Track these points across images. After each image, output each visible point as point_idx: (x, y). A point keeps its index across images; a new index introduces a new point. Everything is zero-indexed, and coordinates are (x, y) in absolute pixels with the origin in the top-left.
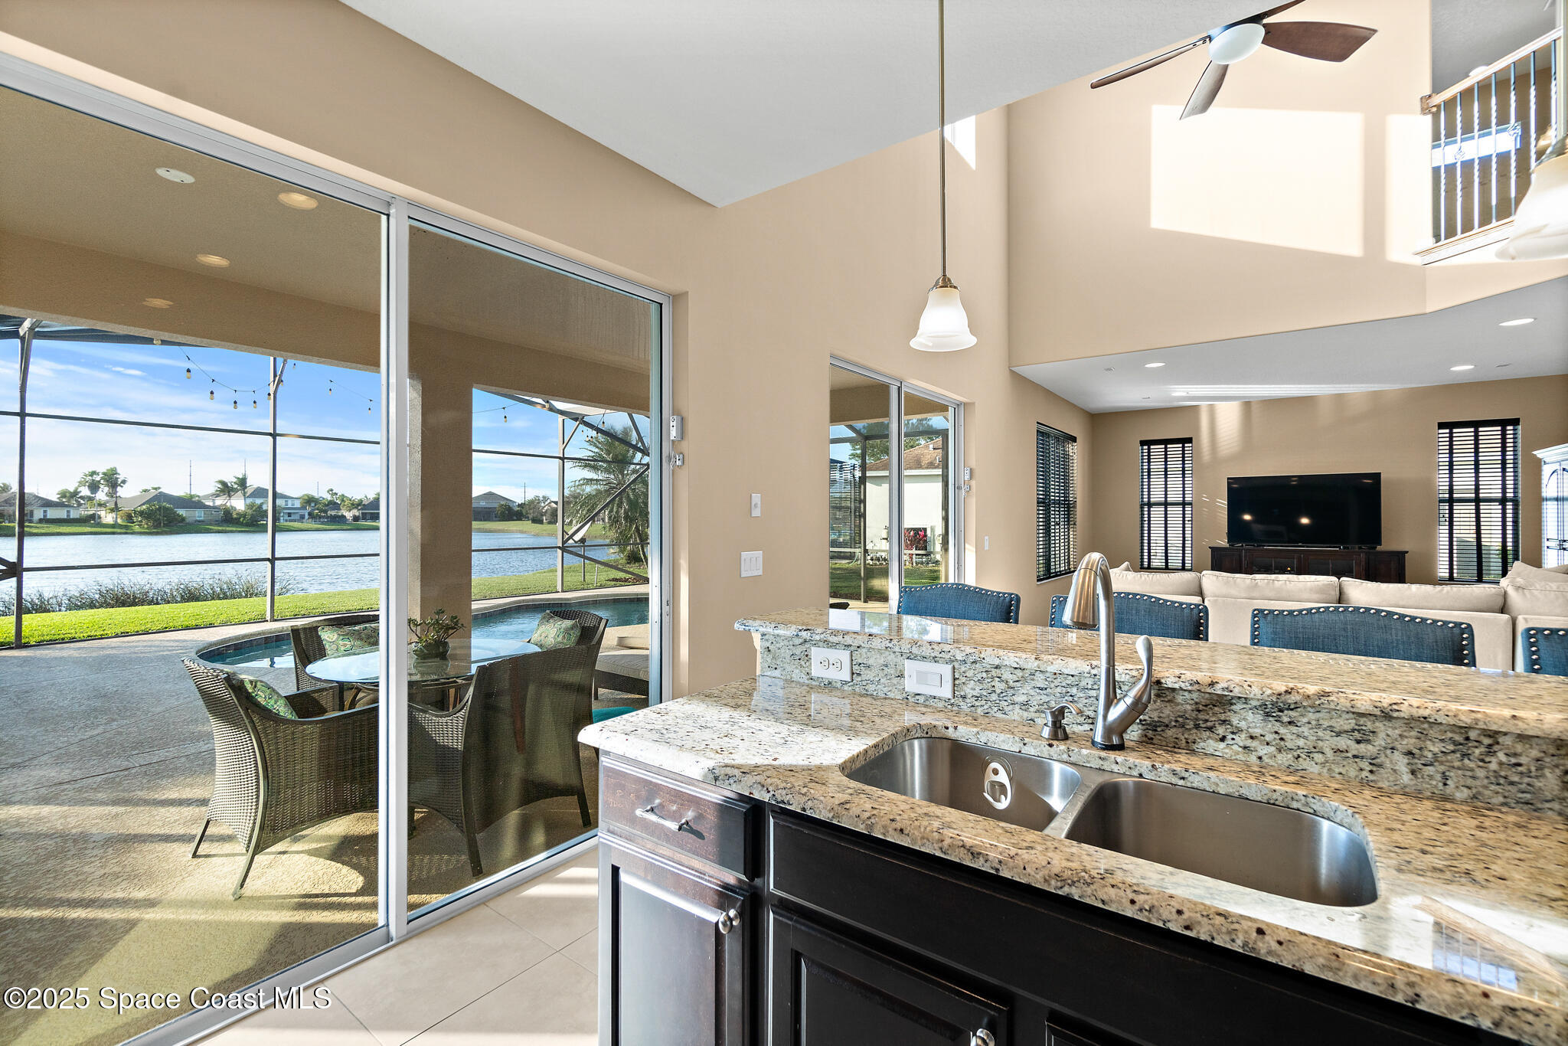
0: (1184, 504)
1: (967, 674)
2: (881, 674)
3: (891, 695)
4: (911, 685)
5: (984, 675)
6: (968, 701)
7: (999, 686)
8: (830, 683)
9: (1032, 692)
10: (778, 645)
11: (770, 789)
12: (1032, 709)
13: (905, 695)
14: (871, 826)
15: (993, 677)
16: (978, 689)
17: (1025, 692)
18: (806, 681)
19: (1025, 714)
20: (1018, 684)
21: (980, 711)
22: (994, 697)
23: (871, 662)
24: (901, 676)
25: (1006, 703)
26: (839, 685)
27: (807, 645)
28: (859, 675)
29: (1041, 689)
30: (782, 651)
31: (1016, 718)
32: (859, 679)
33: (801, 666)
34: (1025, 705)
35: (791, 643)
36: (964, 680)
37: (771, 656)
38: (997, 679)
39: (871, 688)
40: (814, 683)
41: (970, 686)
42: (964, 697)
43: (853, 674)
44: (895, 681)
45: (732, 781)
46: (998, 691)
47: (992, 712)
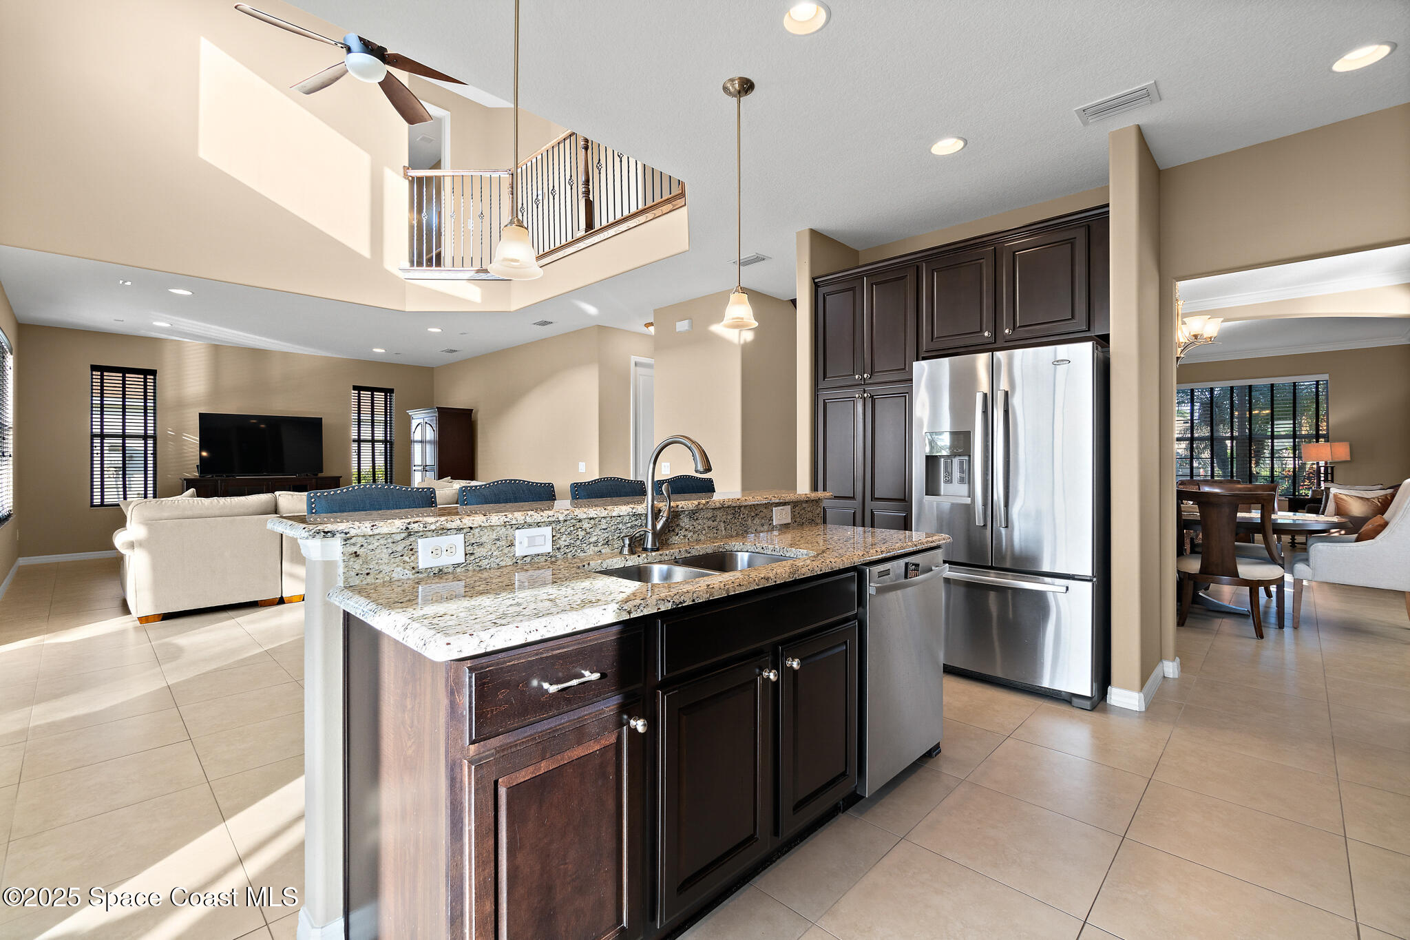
0: (145, 437)
1: (561, 531)
2: (494, 548)
3: (503, 564)
4: (519, 551)
5: (572, 528)
6: (562, 550)
7: (581, 534)
8: (440, 570)
9: (600, 533)
10: (371, 547)
11: (669, 599)
12: (600, 544)
13: (515, 560)
14: (728, 590)
15: (577, 529)
16: (568, 540)
17: (596, 534)
18: (412, 577)
19: (596, 549)
20: (592, 530)
21: (569, 555)
22: (578, 542)
23: (484, 539)
24: (512, 545)
25: (585, 545)
26: (450, 570)
27: (412, 539)
28: (472, 554)
29: (604, 529)
30: (378, 551)
31: (592, 553)
32: (473, 558)
33: (404, 562)
34: (596, 542)
35: (390, 540)
36: (559, 535)
37: (360, 561)
38: (580, 529)
39: (484, 563)
40: (421, 576)
41: (563, 539)
42: (559, 549)
43: (466, 555)
44: (506, 551)
45: (642, 608)
46: (580, 538)
47: (577, 554)
